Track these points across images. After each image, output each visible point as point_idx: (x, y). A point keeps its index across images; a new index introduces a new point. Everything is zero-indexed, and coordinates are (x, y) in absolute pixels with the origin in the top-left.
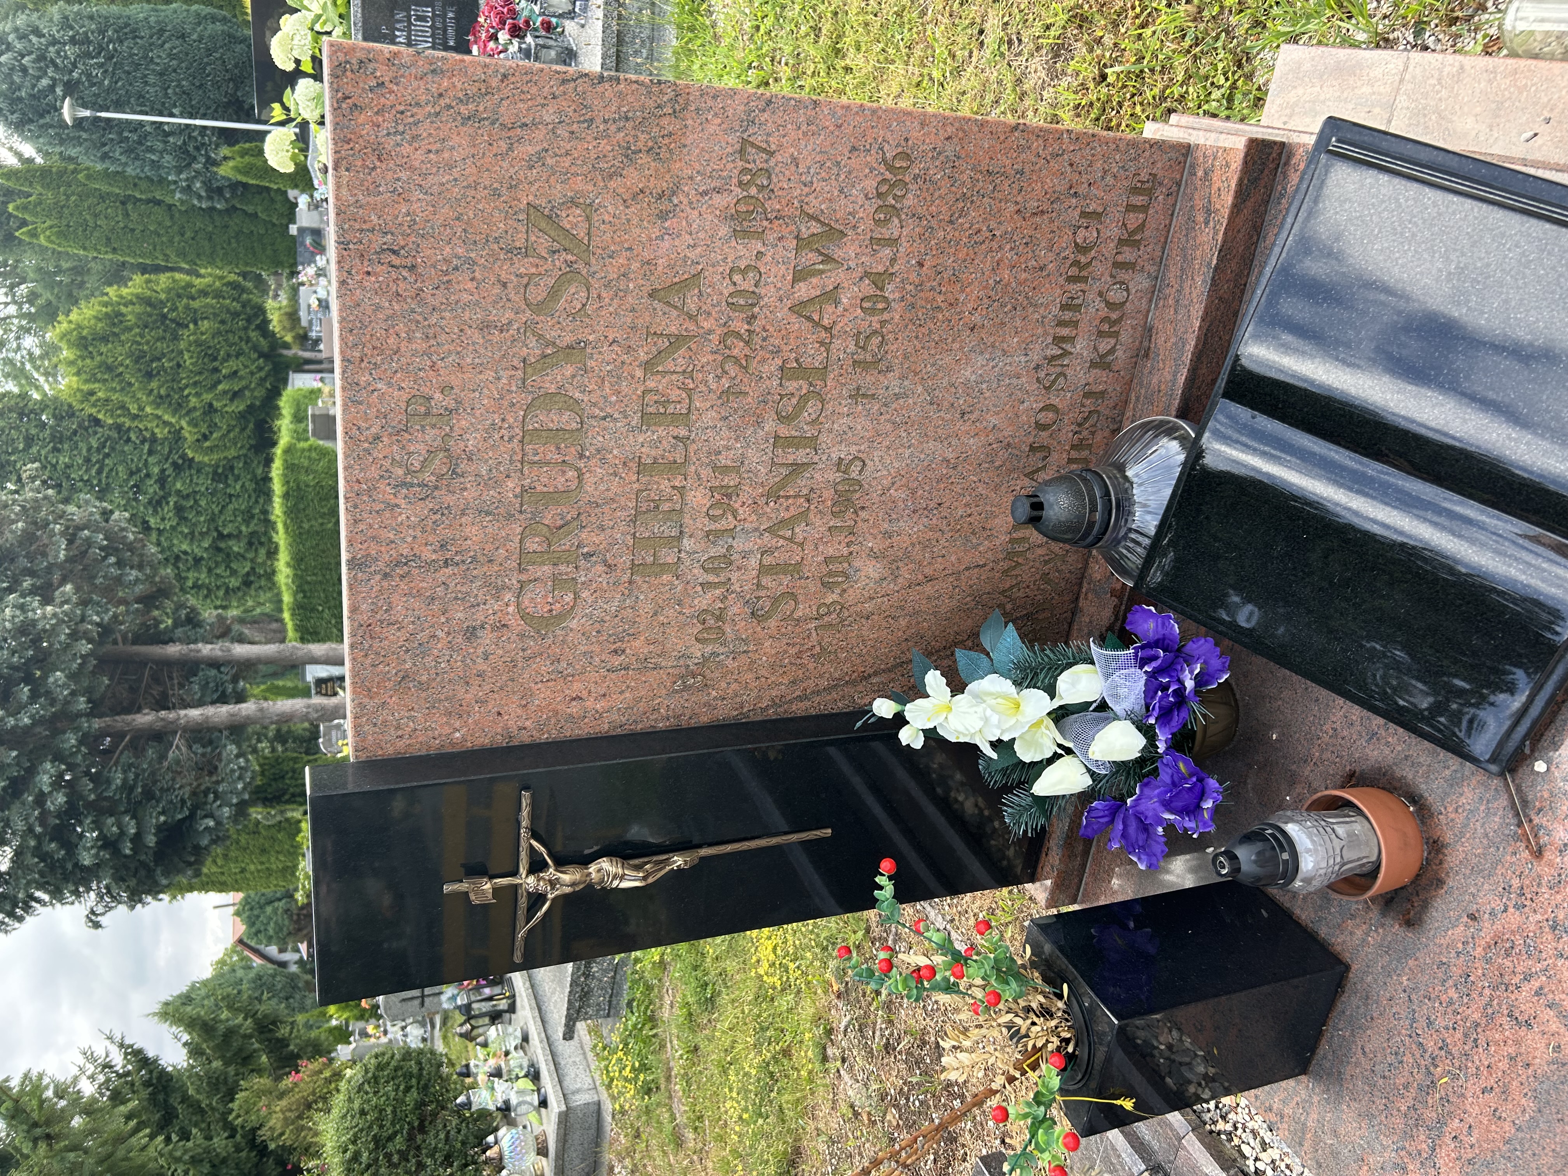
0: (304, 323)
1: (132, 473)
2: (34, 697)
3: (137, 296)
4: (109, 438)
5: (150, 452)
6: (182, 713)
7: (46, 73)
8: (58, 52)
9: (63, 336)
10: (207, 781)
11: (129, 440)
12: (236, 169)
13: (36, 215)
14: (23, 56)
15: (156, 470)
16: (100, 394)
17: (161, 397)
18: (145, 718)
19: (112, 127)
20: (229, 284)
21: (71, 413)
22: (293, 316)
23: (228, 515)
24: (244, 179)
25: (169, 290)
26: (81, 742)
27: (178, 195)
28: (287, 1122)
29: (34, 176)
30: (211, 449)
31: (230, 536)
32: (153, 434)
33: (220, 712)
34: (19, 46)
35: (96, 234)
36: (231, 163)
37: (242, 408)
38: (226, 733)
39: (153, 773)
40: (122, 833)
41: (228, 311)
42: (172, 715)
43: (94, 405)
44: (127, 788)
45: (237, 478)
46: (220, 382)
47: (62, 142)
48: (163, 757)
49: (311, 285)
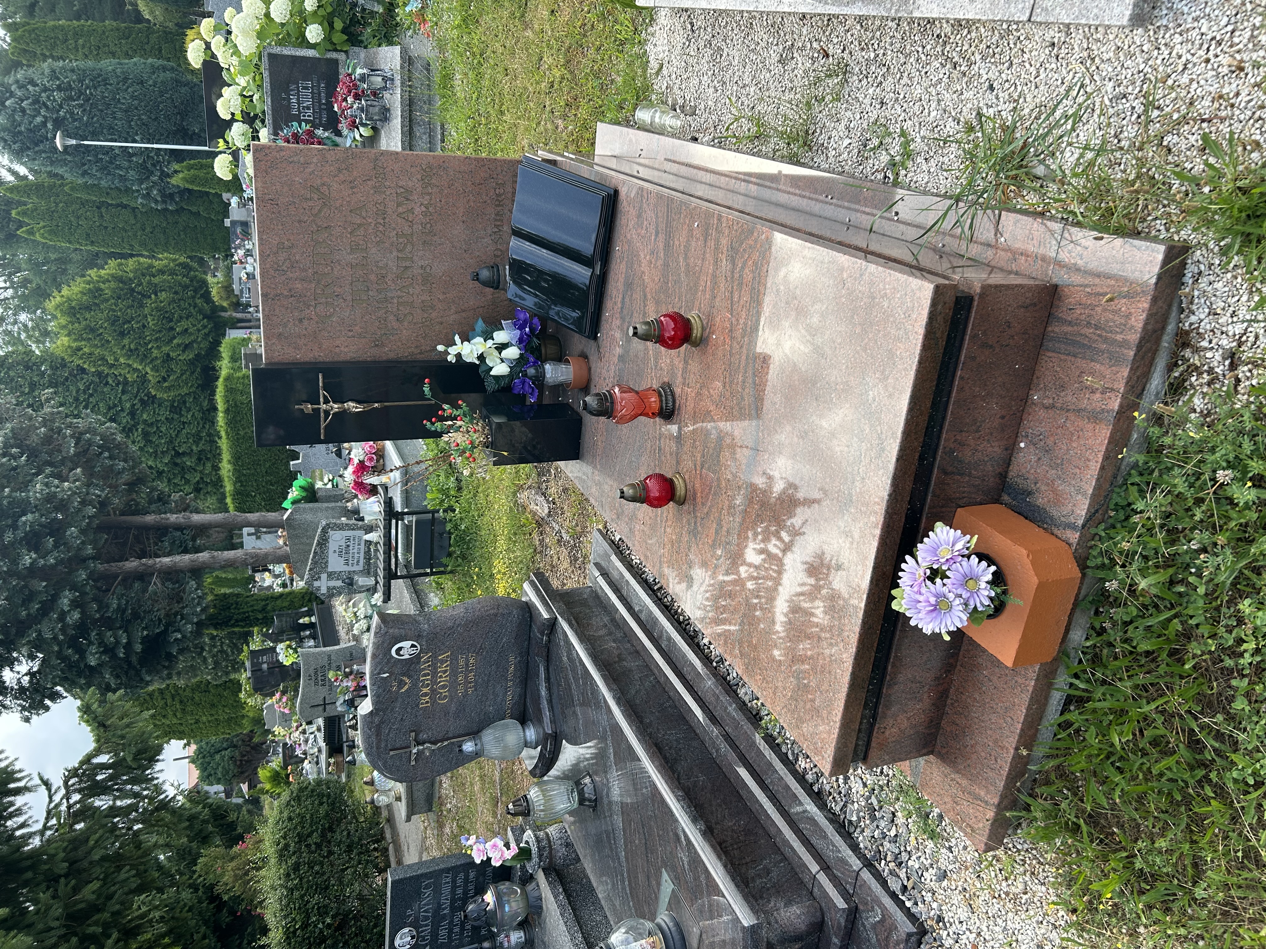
0: (237, 292)
1: (110, 408)
2: (56, 546)
3: (112, 276)
4: (92, 382)
5: (124, 392)
6: (158, 560)
7: (39, 113)
8: (48, 97)
9: (57, 307)
10: (176, 607)
11: (107, 383)
12: (184, 179)
13: (33, 218)
14: (22, 101)
15: (128, 405)
16: (86, 350)
17: (131, 351)
18: (132, 564)
19: (89, 152)
20: (180, 264)
21: (64, 365)
22: (228, 288)
23: (182, 438)
24: (190, 187)
25: (135, 271)
26: (89, 577)
27: (140, 200)
28: (236, 878)
29: (31, 190)
30: (169, 388)
31: (184, 454)
32: (125, 378)
33: (184, 559)
34: (19, 93)
35: (78, 231)
36: (181, 175)
37: (191, 356)
38: (188, 574)
39: (139, 600)
40: (117, 642)
41: (180, 284)
42: (151, 562)
43: (81, 358)
44: (121, 610)
45: (189, 410)
46: (175, 338)
47: (52, 163)
48: (145, 590)
49: (242, 263)
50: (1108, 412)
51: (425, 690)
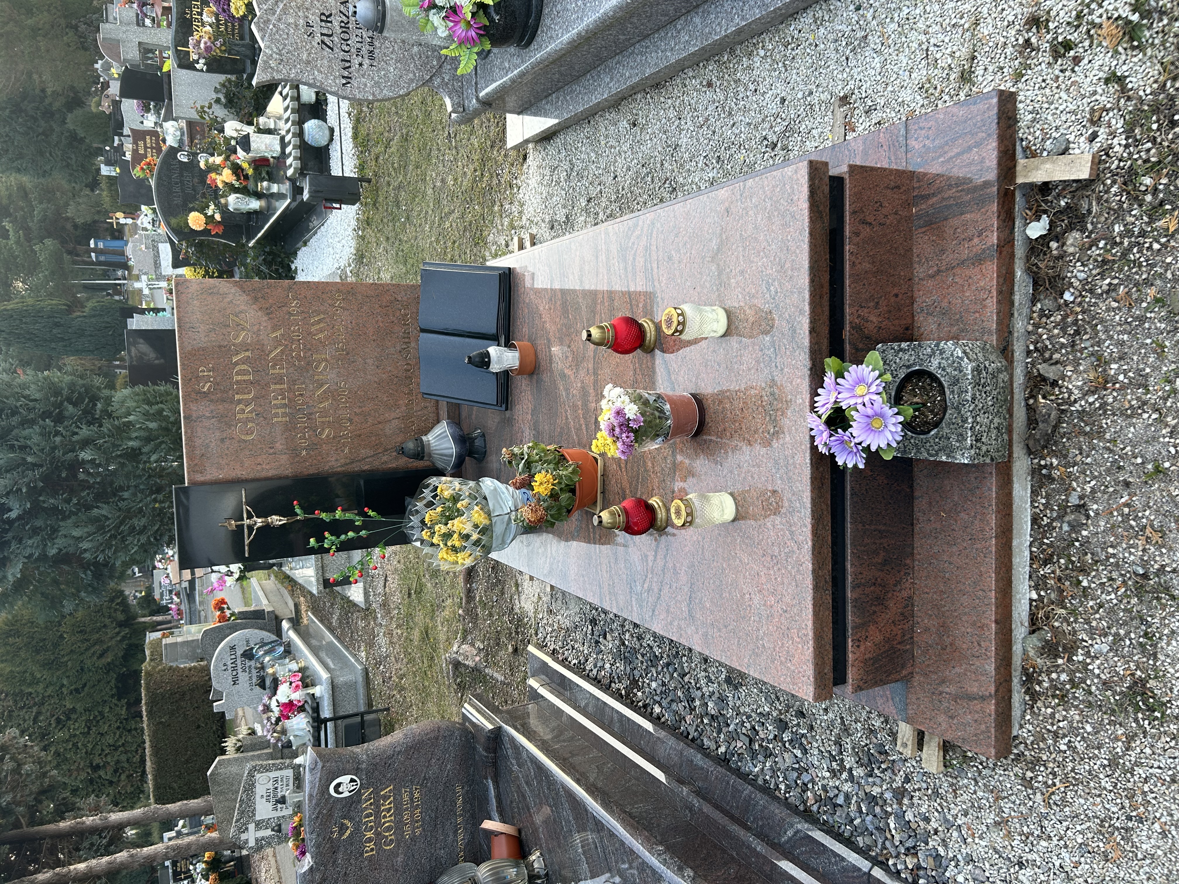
18: (45, 876)
33: (101, 863)
50: (988, 249)
51: (369, 835)
